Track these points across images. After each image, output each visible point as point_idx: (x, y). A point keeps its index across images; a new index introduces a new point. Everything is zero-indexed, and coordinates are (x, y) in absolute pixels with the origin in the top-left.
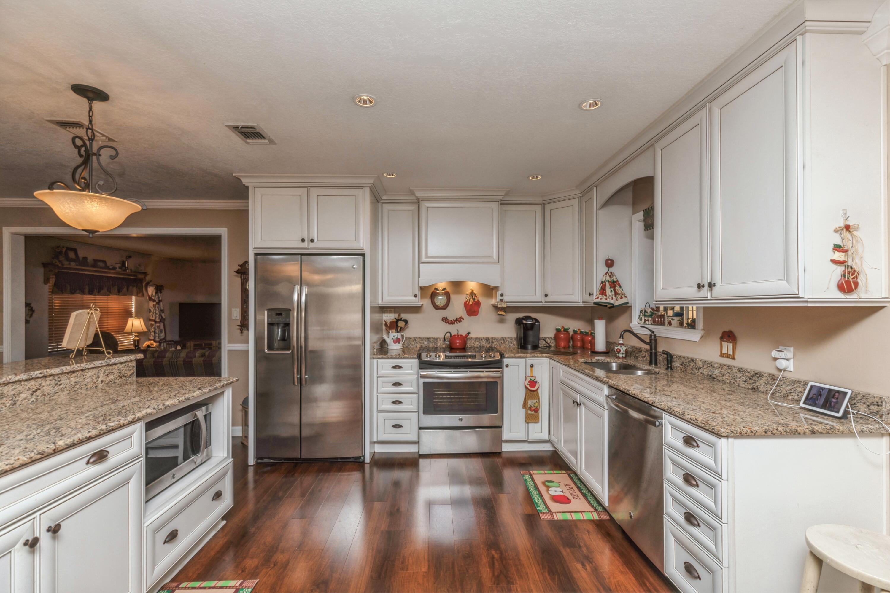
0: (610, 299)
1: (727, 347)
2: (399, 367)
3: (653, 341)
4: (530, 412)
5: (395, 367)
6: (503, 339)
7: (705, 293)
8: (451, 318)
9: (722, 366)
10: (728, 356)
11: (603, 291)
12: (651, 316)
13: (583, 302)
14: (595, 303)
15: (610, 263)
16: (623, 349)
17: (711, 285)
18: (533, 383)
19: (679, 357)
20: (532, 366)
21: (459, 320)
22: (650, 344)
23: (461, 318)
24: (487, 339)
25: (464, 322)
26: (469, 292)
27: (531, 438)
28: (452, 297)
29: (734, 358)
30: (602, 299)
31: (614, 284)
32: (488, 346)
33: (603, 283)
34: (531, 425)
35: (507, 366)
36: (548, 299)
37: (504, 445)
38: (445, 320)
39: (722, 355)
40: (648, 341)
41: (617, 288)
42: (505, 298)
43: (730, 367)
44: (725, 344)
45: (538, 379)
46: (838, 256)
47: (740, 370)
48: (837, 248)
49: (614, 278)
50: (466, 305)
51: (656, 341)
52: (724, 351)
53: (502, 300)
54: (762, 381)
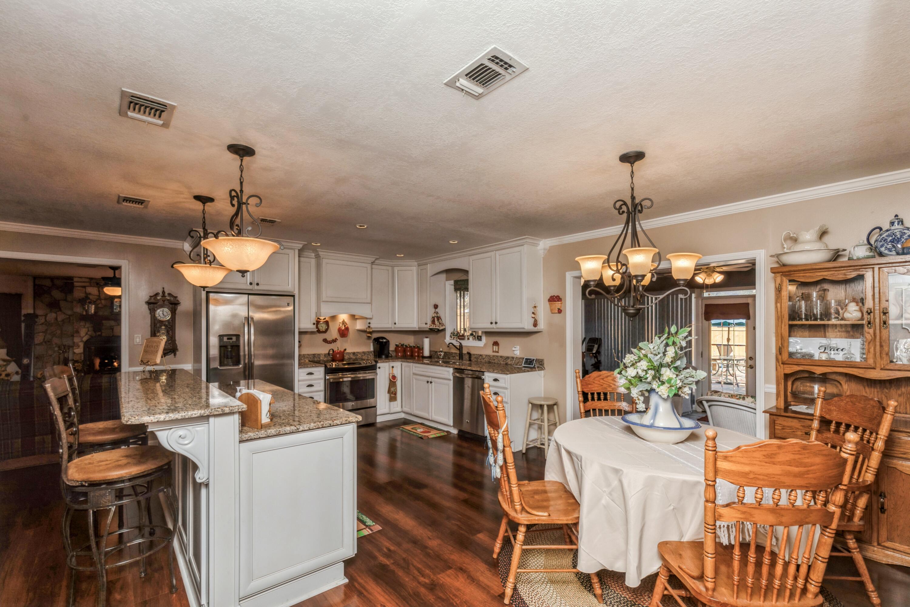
0: (437, 326)
1: (495, 348)
2: (311, 374)
3: (461, 348)
4: (392, 395)
5: (308, 374)
6: (364, 352)
7: (494, 325)
8: (329, 339)
9: (494, 356)
10: (496, 352)
11: (433, 322)
12: (457, 335)
13: (419, 328)
14: (430, 329)
15: (436, 307)
16: (442, 354)
17: (496, 323)
18: (394, 377)
19: (474, 355)
20: (393, 367)
21: (335, 341)
22: (459, 349)
23: (336, 339)
24: (354, 353)
25: (338, 342)
26: (341, 321)
27: (392, 412)
28: (330, 324)
29: (498, 352)
30: (433, 327)
31: (439, 318)
32: (354, 357)
33: (433, 318)
34: (392, 403)
35: (379, 368)
36: (396, 326)
37: (378, 417)
38: (325, 341)
39: (493, 352)
40: (458, 347)
41: (440, 320)
42: (372, 326)
43: (497, 356)
44: (494, 347)
45: (396, 375)
46: (533, 316)
47: (501, 357)
48: (533, 313)
49: (438, 315)
50: (339, 330)
51: (462, 348)
52: (494, 350)
53: (369, 327)
54: (509, 360)
